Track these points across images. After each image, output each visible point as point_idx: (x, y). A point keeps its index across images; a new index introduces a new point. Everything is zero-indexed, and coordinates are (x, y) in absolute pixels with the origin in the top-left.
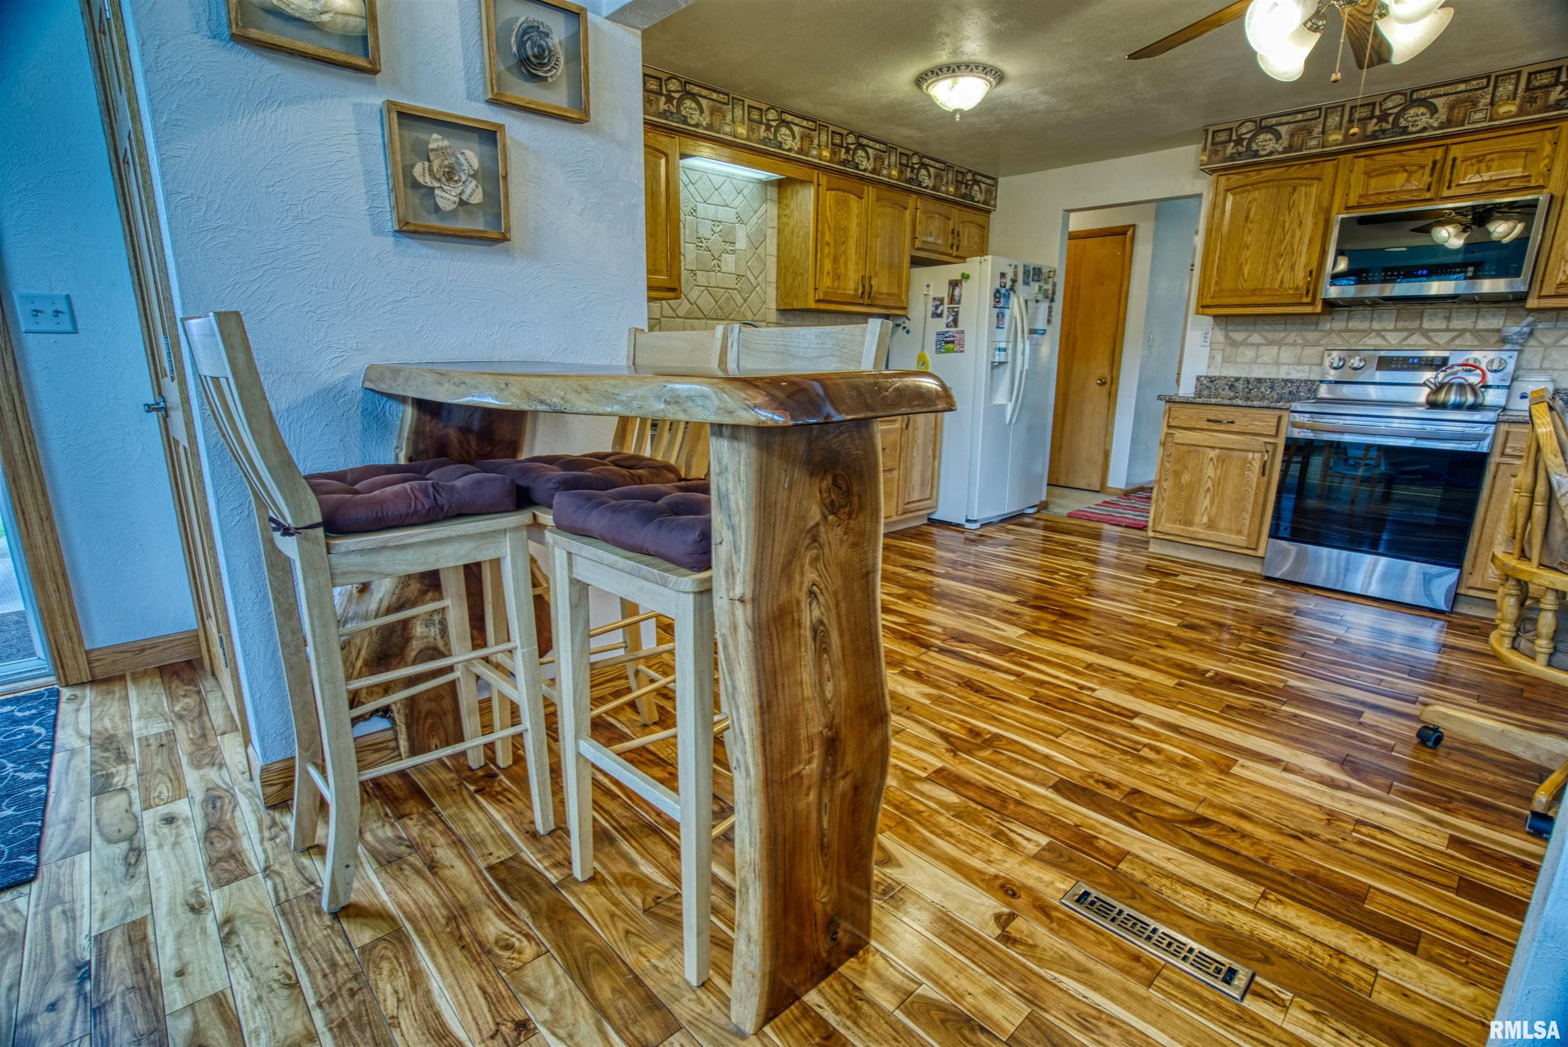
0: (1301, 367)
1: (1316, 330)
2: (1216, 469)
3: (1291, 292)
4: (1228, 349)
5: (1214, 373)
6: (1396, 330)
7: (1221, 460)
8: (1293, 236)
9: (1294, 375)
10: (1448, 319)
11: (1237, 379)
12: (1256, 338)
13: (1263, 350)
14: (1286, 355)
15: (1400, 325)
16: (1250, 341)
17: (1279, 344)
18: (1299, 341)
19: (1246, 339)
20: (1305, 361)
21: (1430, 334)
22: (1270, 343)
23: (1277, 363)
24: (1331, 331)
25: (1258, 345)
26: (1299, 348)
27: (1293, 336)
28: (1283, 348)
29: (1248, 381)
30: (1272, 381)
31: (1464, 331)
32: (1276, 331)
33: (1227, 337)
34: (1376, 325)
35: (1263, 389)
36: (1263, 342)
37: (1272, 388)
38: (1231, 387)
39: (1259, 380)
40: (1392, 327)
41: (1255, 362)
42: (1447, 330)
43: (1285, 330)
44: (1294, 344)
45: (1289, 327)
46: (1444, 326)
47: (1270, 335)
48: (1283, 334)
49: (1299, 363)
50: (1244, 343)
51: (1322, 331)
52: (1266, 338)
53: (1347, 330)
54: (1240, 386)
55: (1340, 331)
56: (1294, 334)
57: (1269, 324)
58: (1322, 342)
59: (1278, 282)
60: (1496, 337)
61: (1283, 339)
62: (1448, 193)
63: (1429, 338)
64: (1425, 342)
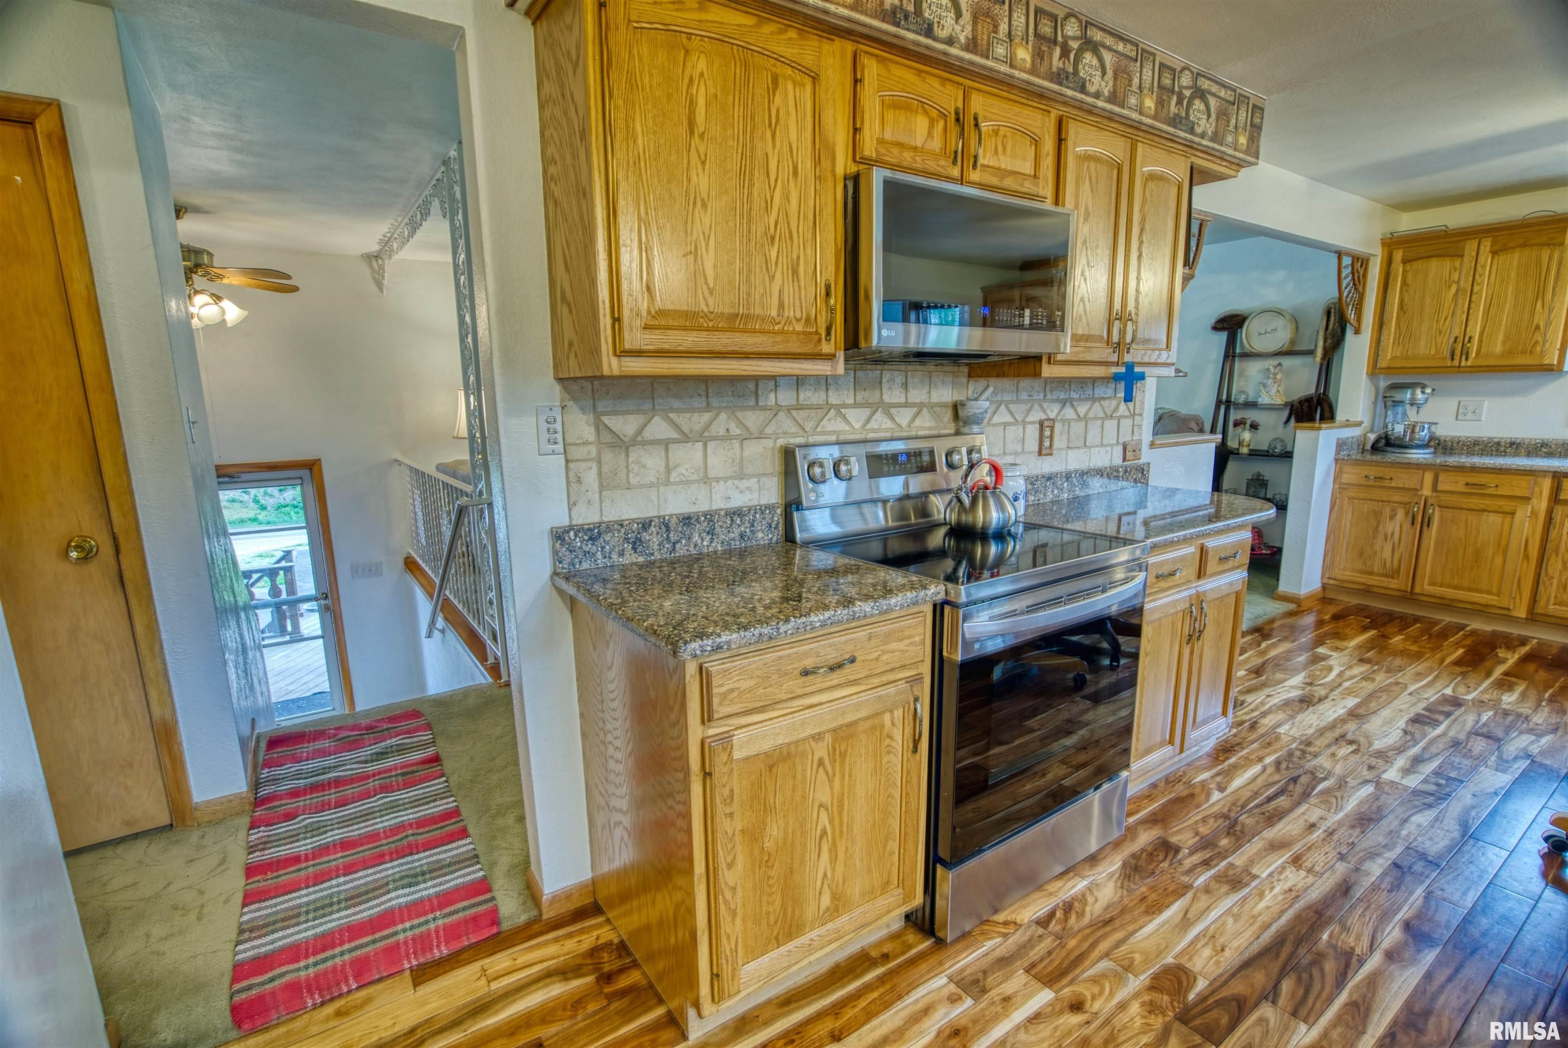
0: (744, 484)
1: (756, 407)
2: (831, 781)
3: (799, 327)
4: (608, 456)
5: (587, 515)
6: (856, 405)
7: (838, 755)
8: (787, 197)
9: (739, 500)
10: (905, 386)
11: (646, 525)
12: (659, 428)
13: (678, 453)
14: (718, 459)
15: (860, 396)
16: (648, 434)
17: (704, 438)
18: (736, 431)
19: (640, 432)
20: (749, 470)
21: (893, 411)
22: (686, 438)
23: (706, 480)
24: (778, 408)
25: (666, 444)
26: (736, 444)
27: (723, 423)
28: (711, 445)
29: (666, 525)
30: (709, 516)
31: (920, 406)
32: (693, 410)
33: (599, 426)
34: (834, 399)
35: (696, 538)
36: (675, 435)
37: (712, 532)
38: (637, 544)
39: (687, 520)
40: (850, 401)
41: (667, 483)
42: (906, 405)
43: (708, 407)
44: (727, 437)
45: (715, 402)
46: (903, 400)
47: (682, 419)
48: (707, 417)
49: (742, 476)
50: (637, 440)
51: (764, 408)
52: (678, 428)
53: (799, 407)
54: (653, 538)
55: (789, 409)
56: (723, 416)
57: (678, 396)
58: (769, 430)
59: (775, 302)
60: (948, 414)
61: (707, 427)
62: (975, 176)
63: (892, 419)
64: (888, 424)
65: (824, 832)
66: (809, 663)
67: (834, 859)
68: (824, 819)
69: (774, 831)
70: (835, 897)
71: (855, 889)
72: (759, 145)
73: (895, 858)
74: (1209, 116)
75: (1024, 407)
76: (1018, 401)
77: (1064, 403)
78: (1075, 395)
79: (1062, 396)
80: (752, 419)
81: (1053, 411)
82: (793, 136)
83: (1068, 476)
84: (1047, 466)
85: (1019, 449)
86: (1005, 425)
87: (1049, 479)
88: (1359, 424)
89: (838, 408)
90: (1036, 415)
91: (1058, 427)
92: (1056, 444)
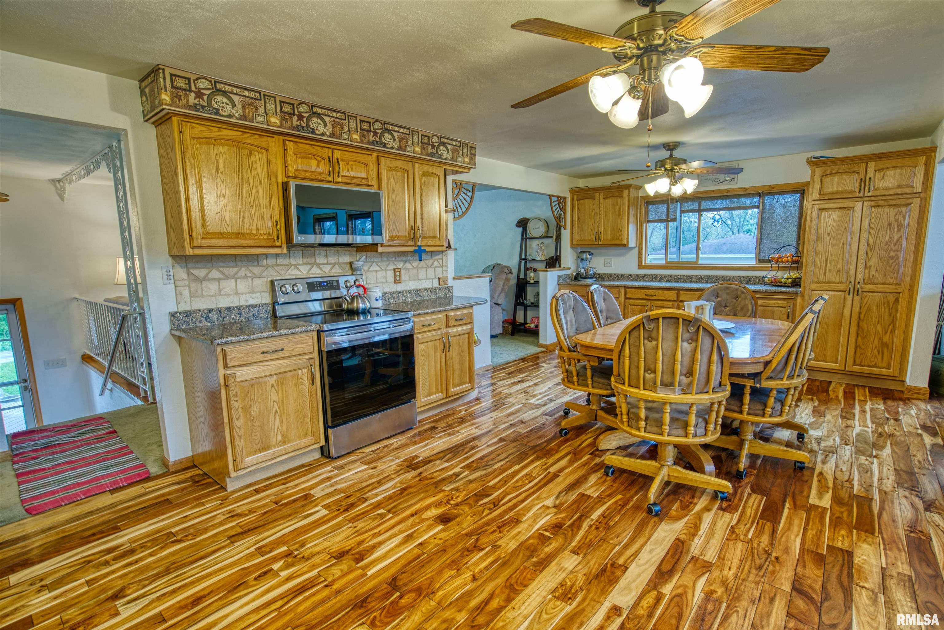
0: (254, 295)
1: (258, 265)
2: (278, 393)
3: (265, 237)
4: (193, 285)
5: (184, 307)
6: (303, 264)
7: (280, 383)
8: (258, 192)
9: (251, 302)
10: (326, 256)
11: (210, 311)
12: (214, 273)
13: (223, 283)
14: (242, 286)
15: (306, 260)
16: (210, 276)
17: (235, 277)
18: (249, 275)
19: (207, 275)
20: (256, 290)
21: (321, 266)
22: (227, 278)
23: (237, 294)
24: (268, 266)
25: (219, 280)
26: (250, 280)
27: (243, 271)
28: (239, 281)
29: (219, 311)
30: (239, 307)
31: (334, 264)
32: (230, 267)
33: (189, 274)
34: (293, 262)
35: (233, 316)
36: (222, 276)
37: (240, 314)
38: (207, 318)
39: (229, 309)
40: (301, 262)
41: (220, 295)
42: (327, 264)
43: (236, 266)
44: (246, 277)
45: (239, 263)
46: (326, 262)
47: (225, 271)
48: (236, 269)
49: (253, 292)
50: (206, 278)
51: (262, 266)
52: (223, 274)
53: (277, 265)
54: (214, 316)
55: (273, 266)
56: (243, 269)
57: (223, 262)
58: (264, 274)
59: (255, 228)
60: (348, 267)
61: (236, 274)
62: (339, 180)
63: (321, 269)
64: (319, 271)
65: (276, 412)
66: (265, 350)
67: (281, 422)
68: (276, 407)
69: (255, 410)
70: (283, 436)
71: (293, 434)
72: (245, 175)
73: (309, 425)
74: (448, 152)
75: (385, 264)
76: (382, 261)
77: (405, 262)
78: (411, 259)
79: (404, 259)
80: (256, 270)
81: (400, 265)
82: (259, 170)
83: (410, 292)
84: (399, 288)
85: (384, 280)
86: (376, 271)
87: (400, 293)
88: (569, 269)
89: (295, 265)
90: (392, 267)
91: (403, 272)
92: (403, 278)
